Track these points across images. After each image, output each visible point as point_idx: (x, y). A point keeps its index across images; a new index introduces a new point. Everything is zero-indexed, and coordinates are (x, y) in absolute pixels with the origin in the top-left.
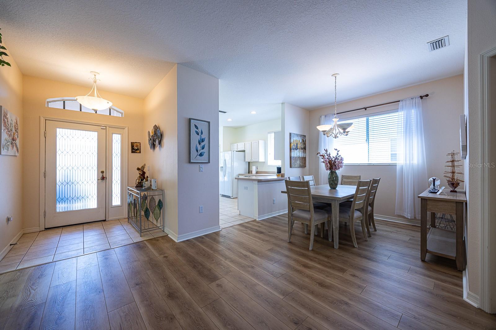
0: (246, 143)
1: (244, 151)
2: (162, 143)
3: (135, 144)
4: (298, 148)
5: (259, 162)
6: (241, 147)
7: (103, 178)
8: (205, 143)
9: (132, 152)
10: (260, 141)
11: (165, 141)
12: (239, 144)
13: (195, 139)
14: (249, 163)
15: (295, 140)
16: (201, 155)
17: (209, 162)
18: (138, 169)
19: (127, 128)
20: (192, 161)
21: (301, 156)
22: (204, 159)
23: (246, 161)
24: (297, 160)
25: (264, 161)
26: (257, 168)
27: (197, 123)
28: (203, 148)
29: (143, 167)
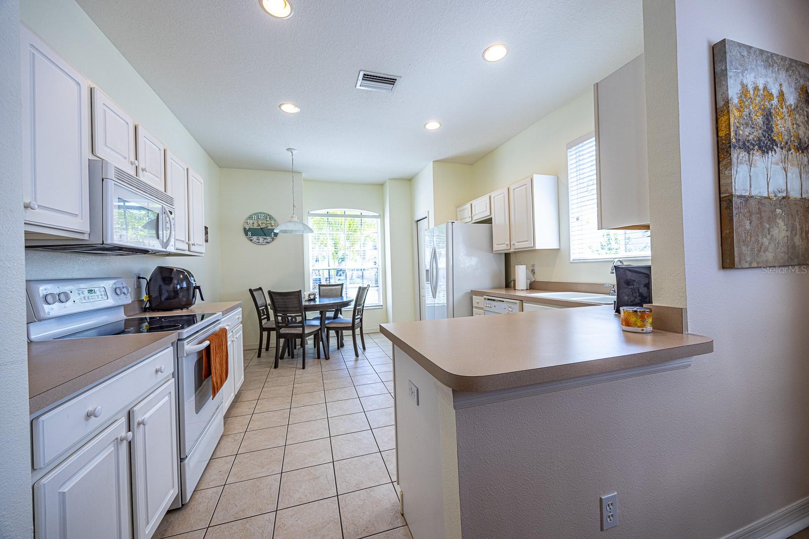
0: (495, 195)
1: (489, 221)
4: (773, 142)
5: (535, 250)
6: (480, 209)
10: (536, 178)
14: (507, 255)
15: (756, 89)
21: (795, 194)
23: (494, 250)
24: (772, 219)
25: (556, 246)
26: (533, 272)
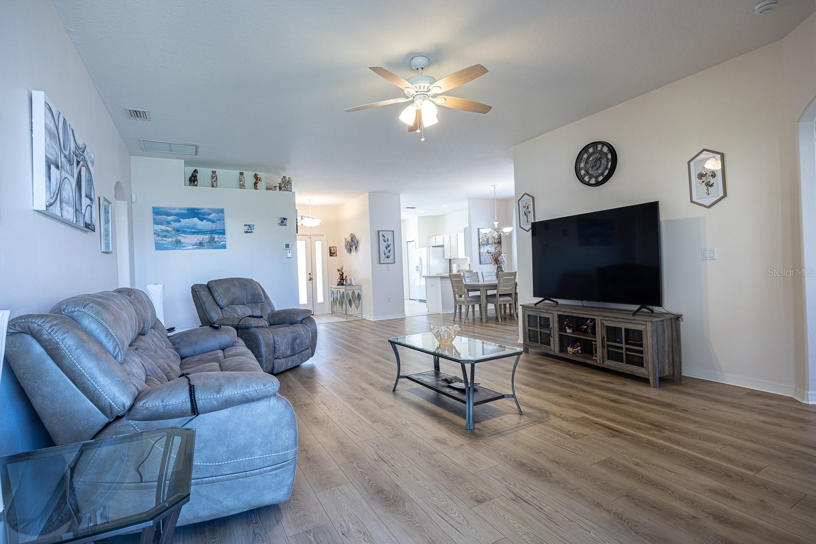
0: (444, 236)
1: (443, 246)
2: (358, 248)
3: (332, 249)
4: (489, 244)
5: (458, 259)
6: (439, 241)
7: (311, 279)
8: (391, 247)
9: (331, 256)
11: (360, 247)
12: (437, 238)
13: (383, 245)
14: (450, 260)
16: (388, 257)
17: (394, 263)
18: (339, 270)
19: (325, 236)
20: (381, 262)
21: (493, 251)
22: (391, 260)
23: (446, 258)
27: (383, 233)
28: (389, 252)
29: (342, 269)
